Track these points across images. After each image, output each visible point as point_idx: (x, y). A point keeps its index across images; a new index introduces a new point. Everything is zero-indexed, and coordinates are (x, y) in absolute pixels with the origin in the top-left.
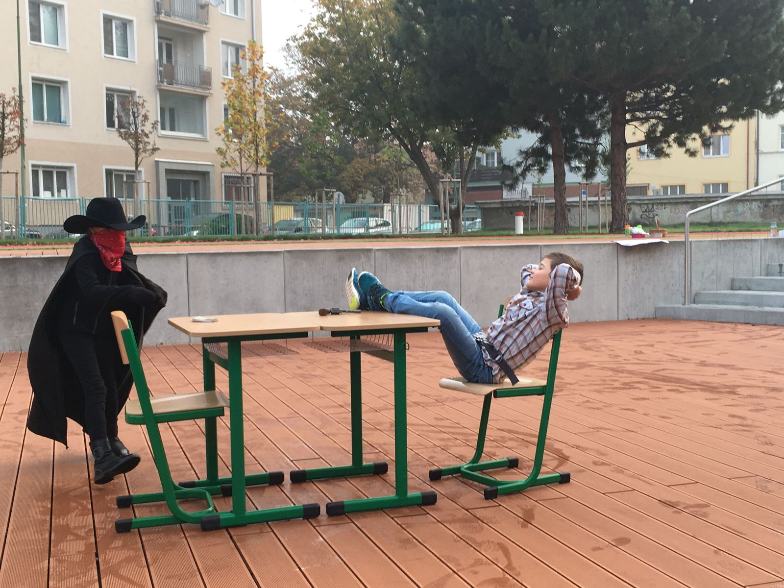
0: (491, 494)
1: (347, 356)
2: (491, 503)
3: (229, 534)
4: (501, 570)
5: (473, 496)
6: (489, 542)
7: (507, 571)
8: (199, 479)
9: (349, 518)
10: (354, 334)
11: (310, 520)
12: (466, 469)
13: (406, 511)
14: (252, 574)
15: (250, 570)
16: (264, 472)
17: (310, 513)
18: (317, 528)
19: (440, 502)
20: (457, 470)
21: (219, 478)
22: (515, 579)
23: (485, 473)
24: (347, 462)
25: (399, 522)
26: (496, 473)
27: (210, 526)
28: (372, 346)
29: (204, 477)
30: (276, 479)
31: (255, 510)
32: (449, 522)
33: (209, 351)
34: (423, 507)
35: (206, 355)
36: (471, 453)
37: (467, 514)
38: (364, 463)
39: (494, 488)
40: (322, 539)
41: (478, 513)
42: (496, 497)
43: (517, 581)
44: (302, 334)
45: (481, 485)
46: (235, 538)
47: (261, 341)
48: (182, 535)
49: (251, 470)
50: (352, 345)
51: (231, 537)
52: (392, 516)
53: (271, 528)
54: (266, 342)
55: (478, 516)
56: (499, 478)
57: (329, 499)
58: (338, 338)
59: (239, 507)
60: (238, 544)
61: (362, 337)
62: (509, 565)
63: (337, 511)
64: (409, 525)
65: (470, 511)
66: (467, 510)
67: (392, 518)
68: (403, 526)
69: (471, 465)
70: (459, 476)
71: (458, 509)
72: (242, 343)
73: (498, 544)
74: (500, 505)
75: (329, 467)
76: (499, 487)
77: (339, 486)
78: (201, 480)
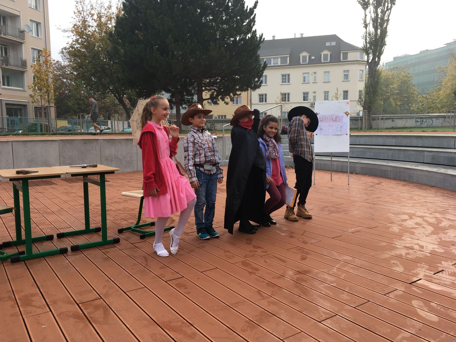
0: (143, 237)
2: (143, 240)
3: (25, 263)
4: (143, 267)
5: (135, 238)
6: (139, 256)
7: (146, 267)
8: (13, 240)
9: (81, 252)
10: (85, 175)
11: (64, 254)
12: (133, 228)
13: (107, 246)
14: (34, 279)
15: (33, 278)
16: (45, 235)
17: (63, 251)
18: (66, 257)
19: (121, 242)
20: (130, 228)
21: (22, 239)
23: (141, 229)
24: (83, 228)
25: (103, 252)
26: (146, 228)
27: (15, 260)
28: (91, 180)
29: (15, 239)
30: (50, 238)
31: (39, 252)
32: (124, 249)
34: (114, 244)
35: (14, 187)
36: (135, 222)
37: (132, 246)
38: (90, 228)
39: (144, 234)
40: (68, 262)
41: (137, 245)
42: (145, 238)
44: (58, 176)
45: (139, 233)
46: (27, 264)
48: (2, 265)
50: (84, 180)
51: (26, 264)
52: (100, 249)
53: (45, 259)
55: (136, 246)
56: (147, 230)
57: (73, 244)
59: (30, 250)
60: (29, 267)
62: (147, 265)
63: (75, 249)
64: (107, 252)
65: (133, 244)
66: (132, 244)
67: (100, 250)
68: (104, 253)
69: (135, 226)
70: (130, 231)
71: (128, 244)
73: (143, 256)
74: (146, 241)
75: (75, 230)
76: (146, 234)
77: (77, 238)
78: (14, 240)
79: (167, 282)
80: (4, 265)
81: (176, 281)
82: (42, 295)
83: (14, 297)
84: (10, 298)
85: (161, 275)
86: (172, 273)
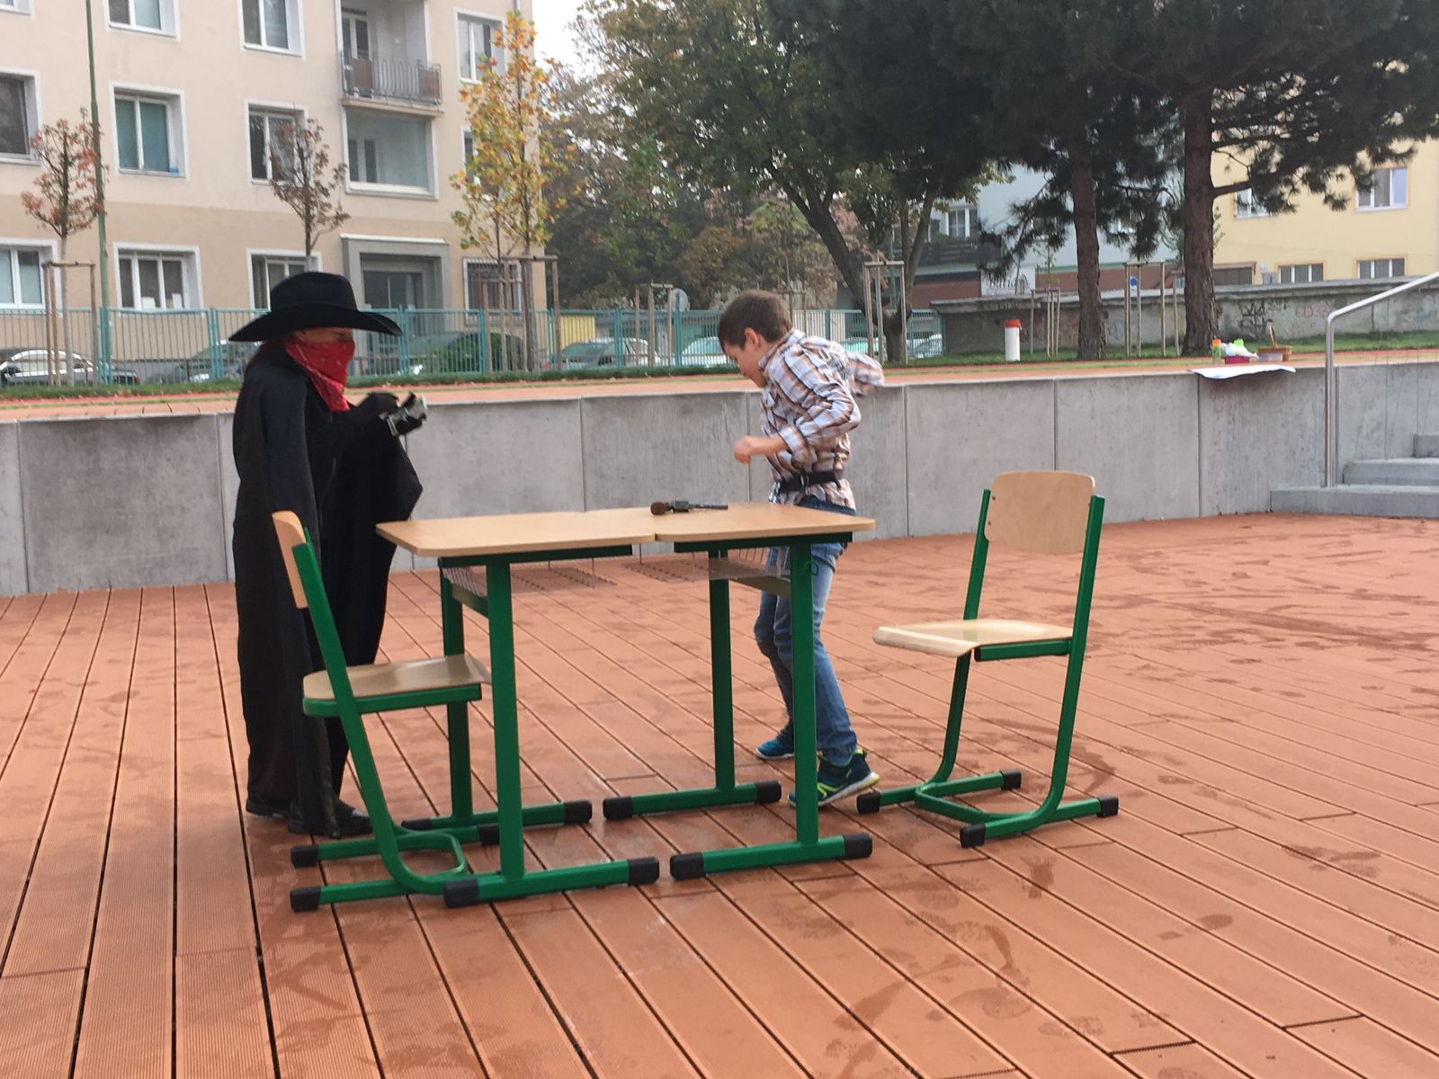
0: (973, 839)
1: (702, 589)
2: (972, 853)
3: (496, 913)
4: (994, 976)
5: (939, 843)
6: (970, 924)
7: (1005, 977)
8: (437, 814)
9: (711, 882)
10: (717, 548)
11: (642, 888)
12: (924, 792)
13: (816, 869)
14: (539, 984)
15: (535, 978)
16: (555, 802)
17: (641, 875)
18: (654, 901)
19: (877, 853)
20: (910, 795)
21: (475, 812)
22: (1019, 990)
23: (960, 799)
24: (706, 782)
25: (805, 891)
26: (980, 799)
27: (461, 898)
28: (748, 570)
29: (446, 811)
30: (576, 814)
31: (542, 870)
32: (895, 888)
33: (452, 581)
34: (847, 863)
35: (447, 590)
36: (933, 764)
37: (928, 875)
38: (737, 784)
39: (979, 826)
40: (663, 921)
41: (949, 872)
42: (982, 844)
43: (1024, 994)
44: (621, 549)
45: (953, 822)
46: (505, 920)
47: (544, 564)
48: (411, 915)
49: (532, 798)
50: (713, 567)
51: (499, 919)
52: (791, 879)
53: (571, 902)
54: (554, 563)
55: (949, 878)
56: (984, 808)
57: (675, 848)
58: (685, 556)
59: (513, 865)
60: (513, 931)
61: (732, 553)
62: (1008, 966)
63: (690, 870)
64: (826, 895)
65: (934, 868)
66: (927, 867)
67: (792, 883)
68: (813, 897)
69: (933, 785)
70: (911, 806)
71: (911, 865)
72: (513, 566)
73: (988, 928)
74: (989, 858)
75: (673, 791)
76: (988, 825)
77: (692, 825)
78: (442, 816)
79: (1116, 1056)
80: (420, 915)
81: (1160, 1056)
82: (581, 1055)
83: (471, 1051)
84: (458, 1055)
85: (1085, 1020)
86: (1135, 1016)
